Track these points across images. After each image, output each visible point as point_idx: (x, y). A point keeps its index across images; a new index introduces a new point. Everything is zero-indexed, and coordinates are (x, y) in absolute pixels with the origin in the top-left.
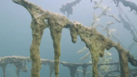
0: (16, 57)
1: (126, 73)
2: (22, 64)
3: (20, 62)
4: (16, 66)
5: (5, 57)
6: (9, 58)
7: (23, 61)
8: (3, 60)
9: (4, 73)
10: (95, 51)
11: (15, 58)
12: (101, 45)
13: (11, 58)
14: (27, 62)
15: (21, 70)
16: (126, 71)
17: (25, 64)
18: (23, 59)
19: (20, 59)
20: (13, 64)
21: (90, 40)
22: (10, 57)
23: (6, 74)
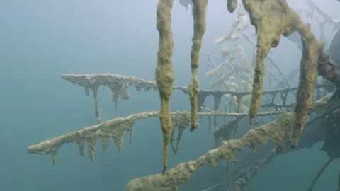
0: (113, 75)
1: (311, 82)
2: (121, 86)
3: (117, 83)
4: (113, 89)
5: (95, 75)
6: (101, 76)
7: (123, 82)
8: (92, 79)
9: (96, 99)
10: (266, 33)
11: (110, 77)
12: (279, 21)
13: (105, 76)
14: (128, 84)
15: (120, 96)
16: (311, 78)
17: (126, 87)
18: (122, 79)
19: (118, 79)
20: (107, 86)
21: (260, 8)
22: (103, 74)
23: (97, 100)
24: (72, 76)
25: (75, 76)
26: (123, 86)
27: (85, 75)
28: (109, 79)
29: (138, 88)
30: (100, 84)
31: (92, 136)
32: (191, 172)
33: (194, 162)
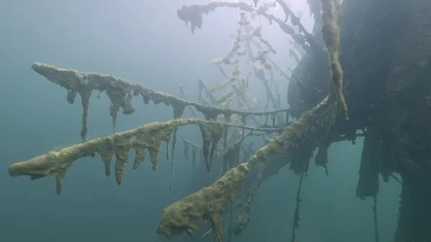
2: (124, 95)
3: (121, 89)
8: (85, 78)
11: (112, 79)
14: (132, 93)
17: (130, 97)
19: (122, 84)
20: (105, 92)
24: (52, 69)
25: (59, 69)
26: (127, 95)
27: (75, 71)
28: (112, 83)
29: (146, 99)
30: (95, 88)
31: (124, 144)
32: (247, 172)
33: (247, 164)
